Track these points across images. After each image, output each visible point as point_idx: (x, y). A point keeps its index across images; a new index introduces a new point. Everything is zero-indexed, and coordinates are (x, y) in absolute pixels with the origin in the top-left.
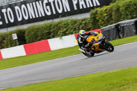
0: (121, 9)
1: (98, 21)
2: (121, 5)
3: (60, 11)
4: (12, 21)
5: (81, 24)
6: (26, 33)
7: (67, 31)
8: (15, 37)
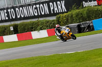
0: (74, 16)
1: (60, 22)
2: (74, 13)
3: (43, 13)
4: (14, 17)
5: (51, 23)
6: (19, 27)
7: (42, 27)
8: (12, 29)
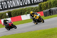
0: (51, 3)
1: (42, 8)
2: (51, 1)
3: (26, 4)
4: (6, 8)
5: (35, 9)
6: (12, 13)
7: (29, 12)
8: (7, 14)
